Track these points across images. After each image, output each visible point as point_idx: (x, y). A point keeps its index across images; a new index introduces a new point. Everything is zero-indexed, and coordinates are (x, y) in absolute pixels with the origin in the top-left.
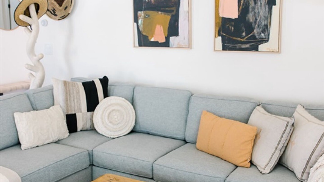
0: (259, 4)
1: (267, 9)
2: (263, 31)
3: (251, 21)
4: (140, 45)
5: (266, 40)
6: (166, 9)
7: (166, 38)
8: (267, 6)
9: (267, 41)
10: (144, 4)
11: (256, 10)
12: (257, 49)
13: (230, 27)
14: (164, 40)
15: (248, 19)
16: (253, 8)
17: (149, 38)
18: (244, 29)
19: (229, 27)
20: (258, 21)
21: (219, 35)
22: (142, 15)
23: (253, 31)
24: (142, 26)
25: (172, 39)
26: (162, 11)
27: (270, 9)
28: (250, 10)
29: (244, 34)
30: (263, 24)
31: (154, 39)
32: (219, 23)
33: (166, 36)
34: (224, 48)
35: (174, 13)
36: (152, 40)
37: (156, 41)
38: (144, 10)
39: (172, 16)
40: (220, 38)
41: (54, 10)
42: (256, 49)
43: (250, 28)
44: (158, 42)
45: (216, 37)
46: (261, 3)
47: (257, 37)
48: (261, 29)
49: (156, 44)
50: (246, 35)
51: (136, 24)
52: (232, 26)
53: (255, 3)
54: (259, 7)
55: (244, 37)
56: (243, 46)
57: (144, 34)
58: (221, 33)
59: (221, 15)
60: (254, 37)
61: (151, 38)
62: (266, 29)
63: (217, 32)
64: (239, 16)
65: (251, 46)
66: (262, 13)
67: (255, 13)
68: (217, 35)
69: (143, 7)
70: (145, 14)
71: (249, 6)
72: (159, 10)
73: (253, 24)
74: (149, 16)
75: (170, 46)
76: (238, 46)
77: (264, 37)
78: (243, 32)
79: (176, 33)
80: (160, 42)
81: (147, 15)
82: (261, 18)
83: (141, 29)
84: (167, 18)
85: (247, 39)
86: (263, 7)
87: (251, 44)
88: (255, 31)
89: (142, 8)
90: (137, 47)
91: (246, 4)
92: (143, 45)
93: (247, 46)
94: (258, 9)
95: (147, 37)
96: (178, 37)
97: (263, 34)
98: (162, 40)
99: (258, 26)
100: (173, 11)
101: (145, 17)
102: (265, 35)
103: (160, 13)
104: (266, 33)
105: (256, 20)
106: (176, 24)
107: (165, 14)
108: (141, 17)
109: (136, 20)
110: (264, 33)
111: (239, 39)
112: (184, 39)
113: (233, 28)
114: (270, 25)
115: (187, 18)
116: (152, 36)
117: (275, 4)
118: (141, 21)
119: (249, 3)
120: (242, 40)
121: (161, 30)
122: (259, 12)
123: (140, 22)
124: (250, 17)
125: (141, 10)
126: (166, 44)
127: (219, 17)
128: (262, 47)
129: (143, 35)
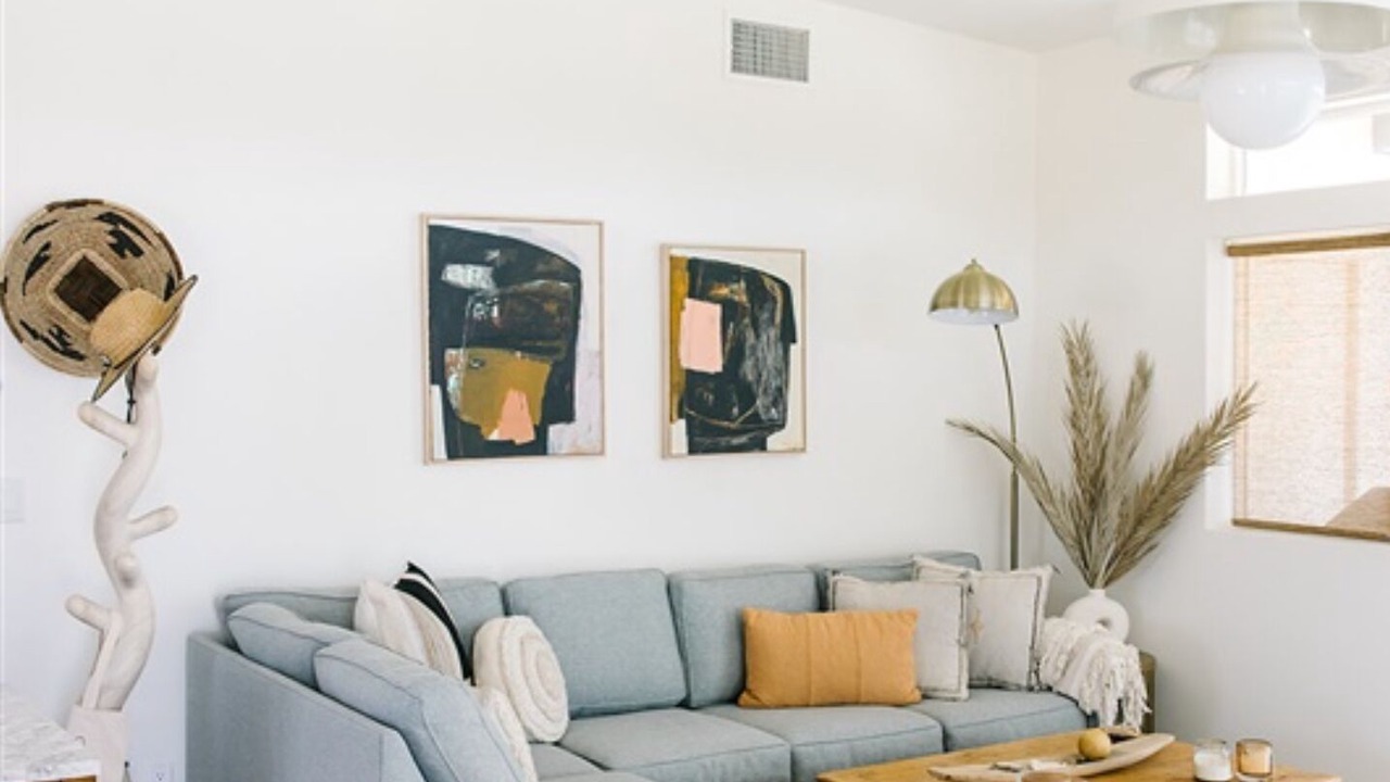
0: (764, 338)
1: (781, 352)
2: (775, 403)
3: (750, 377)
4: (453, 454)
5: (780, 423)
6: (540, 344)
7: (536, 428)
8: (780, 345)
9: (782, 426)
10: (466, 328)
11: (760, 355)
12: (762, 447)
13: (705, 395)
14: (530, 436)
15: (745, 375)
16: (754, 348)
17: (484, 430)
18: (735, 398)
19: (702, 395)
20: (764, 378)
21: (680, 416)
22: (462, 360)
23: (754, 401)
24: (459, 393)
25: (555, 431)
26: (522, 349)
27: (786, 352)
28: (748, 352)
29: (735, 411)
30: (774, 385)
31: (501, 433)
32: (679, 383)
33: (537, 423)
34: (694, 449)
35: (561, 356)
36: (494, 436)
37: (505, 438)
38: (468, 346)
39: (555, 366)
40: (682, 423)
41: (60, 335)
42: (760, 445)
43: (748, 398)
44: (511, 442)
45: (671, 420)
46: (768, 339)
47: (763, 417)
48: (771, 399)
49: (506, 449)
50: (742, 412)
51: (437, 389)
52: (708, 390)
53: (758, 336)
54: (765, 348)
55: (737, 418)
56: (736, 441)
57: (466, 418)
58: (686, 409)
59: (685, 364)
60: (756, 416)
61: (490, 432)
62: (779, 397)
63: (675, 408)
64: (724, 367)
65: (750, 439)
66: (770, 361)
67: (757, 360)
68: (675, 416)
69: (464, 337)
70: (470, 357)
71: (745, 341)
72: (514, 347)
73: (755, 387)
74: (483, 364)
75: (550, 451)
76: (723, 441)
77: (776, 416)
78: (734, 405)
79: (567, 415)
80: (518, 441)
81: (475, 361)
82: (769, 372)
83: (455, 403)
84: (539, 371)
85: (742, 423)
86: (773, 347)
87: (751, 435)
88: (758, 402)
89: (461, 339)
90: (440, 461)
91: (739, 339)
92: (461, 453)
93: (743, 439)
94: (763, 350)
95: (478, 428)
96: (572, 426)
97: (773, 411)
98: (526, 435)
99: (765, 391)
100: (555, 351)
101: (469, 367)
102: (778, 412)
103: (519, 354)
104: (781, 408)
105: (760, 375)
106: (567, 387)
107: (534, 359)
108: (455, 365)
109: (438, 374)
110: (776, 407)
111: (726, 424)
112: (590, 429)
113: (711, 397)
114: (787, 386)
115: (597, 371)
116: (495, 426)
117: (794, 341)
118: (457, 379)
119: (745, 336)
120: (733, 426)
121: (522, 407)
122: (765, 359)
123: (452, 382)
124: (748, 369)
125: (457, 346)
126: (538, 447)
127: (680, 369)
128: (773, 441)
129: (463, 423)
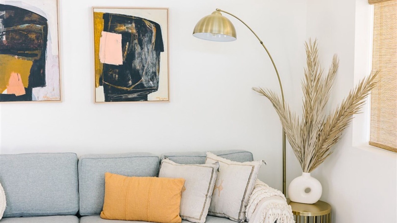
0: (146, 49)
1: (155, 55)
2: (152, 79)
3: (138, 67)
5: (156, 88)
6: (26, 52)
7: (26, 89)
8: (154, 52)
9: (157, 89)
11: (143, 57)
13: (114, 75)
14: (23, 92)
15: (135, 66)
16: (140, 54)
18: (130, 77)
19: (112, 74)
20: (146, 68)
21: (101, 85)
23: (141, 79)
25: (36, 91)
26: (19, 55)
27: (158, 55)
28: (136, 56)
29: (130, 82)
30: (151, 71)
31: (8, 91)
32: (100, 70)
33: (27, 87)
34: (107, 99)
35: (38, 58)
36: (5, 92)
37: (11, 93)
39: (35, 62)
40: (102, 88)
42: (145, 99)
43: (137, 76)
44: (14, 95)
45: (96, 86)
46: (148, 49)
47: (145, 85)
48: (149, 77)
49: (11, 98)
50: (133, 84)
52: (116, 73)
53: (142, 49)
54: (147, 53)
55: (131, 85)
56: (130, 96)
58: (104, 82)
59: (102, 61)
60: (142, 85)
61: (3, 90)
62: (154, 76)
63: (98, 81)
64: (123, 62)
65: (138, 95)
66: (149, 60)
67: (142, 59)
68: (98, 85)
71: (135, 51)
72: (15, 54)
73: (141, 72)
75: (33, 99)
76: (124, 96)
77: (153, 85)
78: (130, 80)
79: (41, 83)
80: (17, 95)
82: (148, 65)
84: (28, 64)
85: (133, 88)
86: (150, 54)
87: (139, 93)
88: (143, 78)
91: (132, 50)
93: (135, 95)
94: (145, 55)
96: (44, 88)
97: (151, 82)
98: (21, 92)
99: (146, 73)
100: (36, 55)
102: (153, 83)
103: (16, 57)
104: (155, 81)
105: (143, 66)
106: (42, 71)
107: (24, 59)
110: (153, 81)
111: (125, 88)
112: (53, 90)
113: (117, 76)
114: (159, 72)
115: (57, 64)
116: (5, 88)
117: (163, 51)
119: (135, 48)
120: (129, 89)
121: (19, 80)
122: (146, 59)
124: (137, 64)
126: (27, 97)
127: (100, 64)
128: (150, 96)
